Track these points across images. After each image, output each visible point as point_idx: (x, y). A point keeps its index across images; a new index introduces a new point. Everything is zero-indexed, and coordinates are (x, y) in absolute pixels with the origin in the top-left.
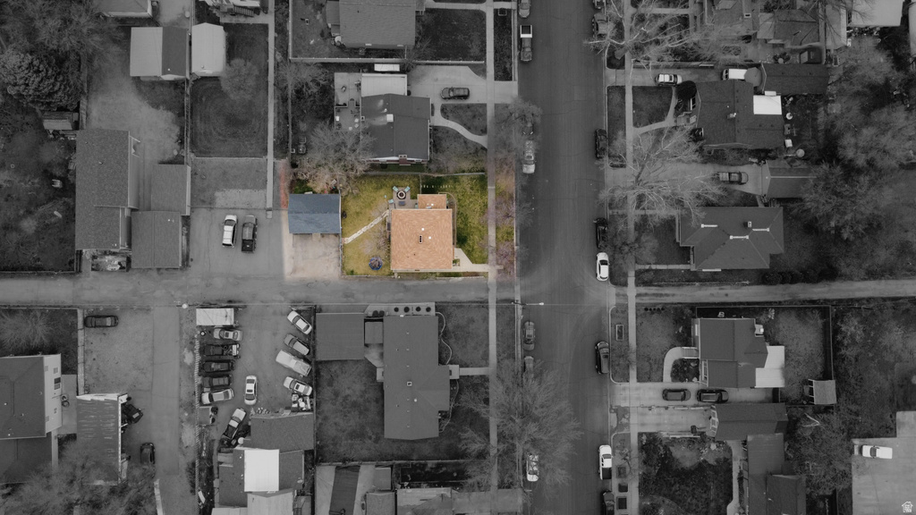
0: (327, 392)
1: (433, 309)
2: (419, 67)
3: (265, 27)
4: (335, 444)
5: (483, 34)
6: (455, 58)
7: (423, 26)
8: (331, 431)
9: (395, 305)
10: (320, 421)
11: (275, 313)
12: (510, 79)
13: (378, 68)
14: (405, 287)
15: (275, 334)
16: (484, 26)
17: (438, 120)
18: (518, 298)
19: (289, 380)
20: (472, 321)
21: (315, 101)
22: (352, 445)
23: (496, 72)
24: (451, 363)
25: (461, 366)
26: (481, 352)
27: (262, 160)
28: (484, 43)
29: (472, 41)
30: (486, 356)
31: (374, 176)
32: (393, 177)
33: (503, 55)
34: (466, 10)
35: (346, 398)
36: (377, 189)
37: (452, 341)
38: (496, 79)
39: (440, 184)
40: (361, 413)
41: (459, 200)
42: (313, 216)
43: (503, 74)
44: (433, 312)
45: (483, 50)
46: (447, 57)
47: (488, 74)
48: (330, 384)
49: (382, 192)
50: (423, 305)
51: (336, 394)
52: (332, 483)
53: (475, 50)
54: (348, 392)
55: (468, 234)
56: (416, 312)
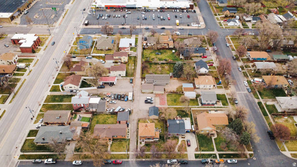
0: (110, 116)
1: (128, 138)
2: (195, 135)
3: (198, 105)
4: (96, 118)
5: (207, 151)
6: (199, 144)
7: (206, 136)
8: (100, 117)
9: (130, 130)
10: (103, 115)
11: (130, 107)
12: (196, 158)
13: (193, 126)
14: (135, 132)
15: (125, 107)
16: (210, 151)
17: (180, 139)
18: (129, 160)
19: (114, 109)
20: (124, 147)
21: (182, 114)
22: (95, 121)
23: (197, 154)
24: (112, 142)
25: (111, 145)
26: (114, 150)
27: (167, 105)
28: (205, 151)
29: (205, 148)
30: (113, 151)
31: (164, 125)
32: (164, 129)
33: (202, 156)
34: (213, 146)
35: (108, 120)
36: (161, 126)
37: (119, 143)
38: (195, 154)
39: (163, 140)
40: (103, 123)
41: (158, 144)
42: (153, 110)
43: (197, 156)
44: (127, 138)
45: (203, 151)
46: (199, 141)
47: (196, 152)
48: (111, 117)
49: (160, 127)
50: (129, 136)
51: (109, 118)
52: (87, 117)
53: (202, 148)
54: (109, 120)
55: (149, 147)
56: (127, 134)
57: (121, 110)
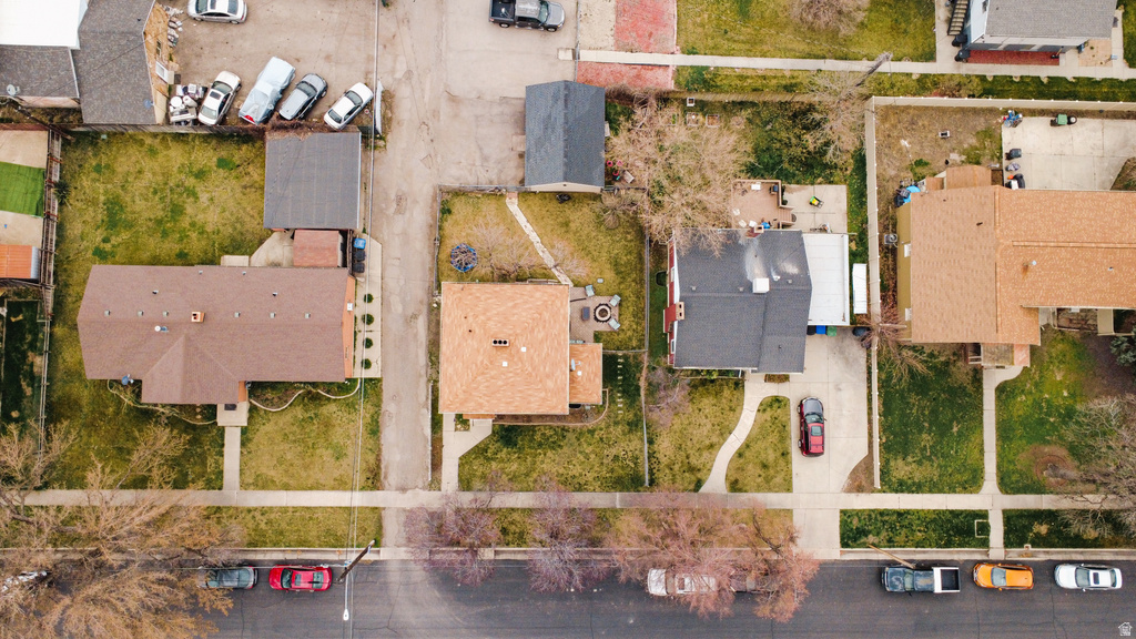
0: (206, 156)
1: (373, 373)
2: (862, 354)
3: (930, 56)
4: (98, 169)
5: (935, 488)
6: (885, 429)
7: (947, 364)
8: (126, 161)
9: (376, 295)
10: (148, 141)
11: (369, 59)
12: (844, 544)
13: (859, 269)
14: (415, 317)
15: (328, 58)
16: (952, 490)
17: (756, 391)
18: (385, 554)
19: (233, 81)
20: (339, 455)
21: (789, 145)
22: (94, 202)
23: (858, 513)
24: (252, 409)
25: (244, 431)
26: (272, 473)
27: (672, 44)
28: (917, 488)
29: (919, 463)
30: (263, 483)
31: (640, 258)
32: (639, 296)
33: (893, 528)
34: (982, 452)
35: (192, 193)
36: (616, 264)
37: (299, 412)
38: (843, 512)
39: (624, 392)
40: (159, 222)
41: (592, 432)
42: (560, 131)
43: (854, 530)
44: (361, 373)
45: (902, 487)
46: (886, 411)
47: (853, 495)
48: (222, 163)
49: (610, 275)
50: (373, 354)
51: (201, 175)
52: (18, 161)
53: (901, 469)
54: (204, 197)
55: (521, 450)
56: (361, 338)
57: (290, 109)
